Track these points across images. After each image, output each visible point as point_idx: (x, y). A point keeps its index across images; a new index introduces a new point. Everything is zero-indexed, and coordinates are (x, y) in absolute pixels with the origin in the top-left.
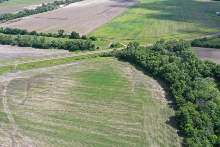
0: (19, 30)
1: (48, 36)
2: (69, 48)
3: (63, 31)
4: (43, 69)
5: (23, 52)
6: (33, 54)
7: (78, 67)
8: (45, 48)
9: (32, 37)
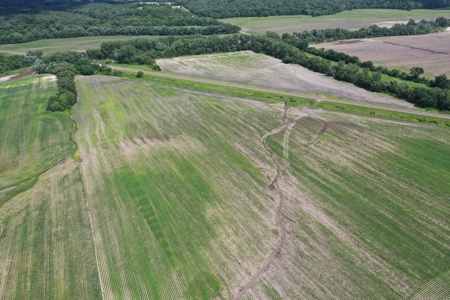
0: (347, 56)
1: (390, 75)
2: (417, 100)
3: (421, 71)
4: (354, 116)
5: (337, 88)
6: (350, 94)
7: (416, 131)
8: (373, 91)
9: (361, 71)
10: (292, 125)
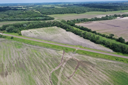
0: (87, 29)
1: (102, 36)
2: (114, 48)
3: (113, 35)
4: (90, 58)
5: (84, 43)
6: (89, 45)
8: (97, 44)
9: (92, 34)
10: (65, 63)
